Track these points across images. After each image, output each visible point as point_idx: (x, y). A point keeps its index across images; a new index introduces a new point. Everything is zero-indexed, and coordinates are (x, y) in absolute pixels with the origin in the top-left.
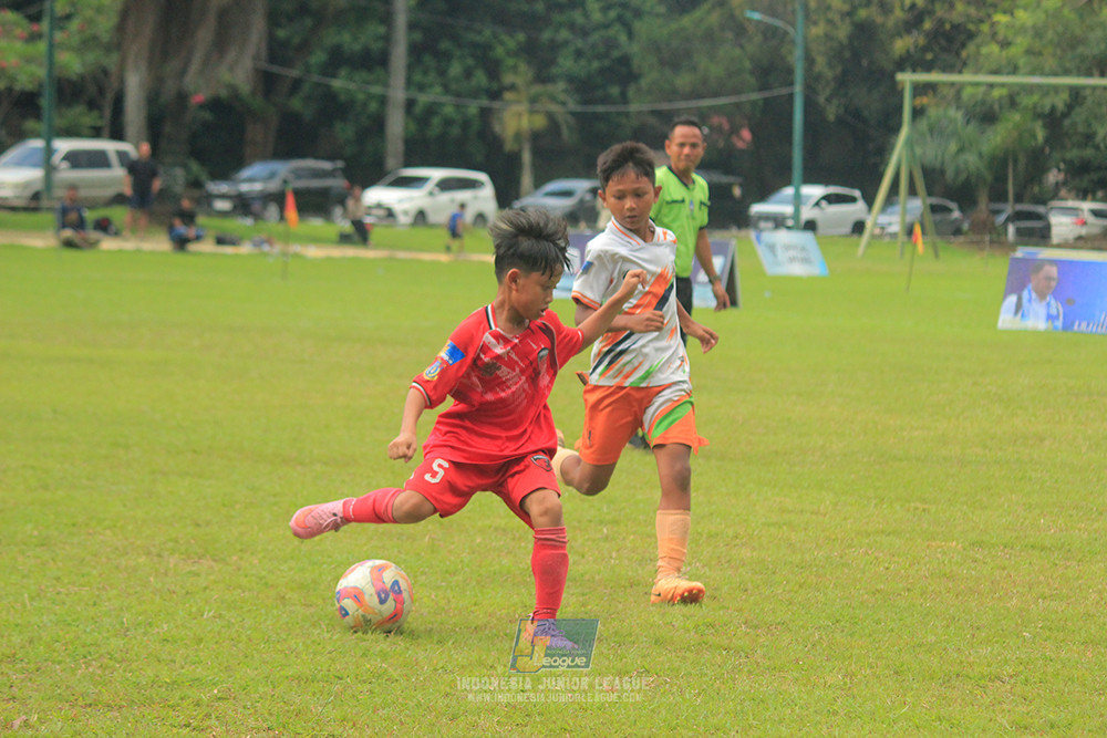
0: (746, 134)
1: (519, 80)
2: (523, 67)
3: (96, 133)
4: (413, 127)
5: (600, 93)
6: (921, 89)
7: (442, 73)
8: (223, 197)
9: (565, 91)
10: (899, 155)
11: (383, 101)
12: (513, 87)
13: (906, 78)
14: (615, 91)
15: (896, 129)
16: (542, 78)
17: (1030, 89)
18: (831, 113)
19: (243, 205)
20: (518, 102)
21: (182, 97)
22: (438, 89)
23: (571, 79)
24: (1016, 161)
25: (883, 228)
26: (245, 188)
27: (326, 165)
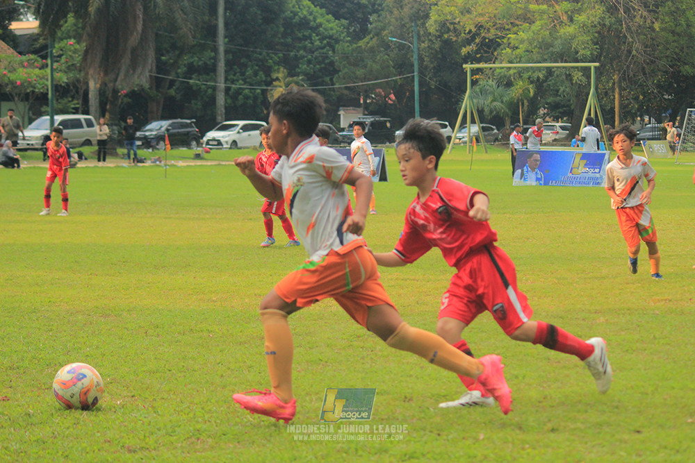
0: (392, 96)
1: (280, 75)
2: (282, 69)
3: (76, 111)
4: (229, 101)
5: (320, 80)
6: (474, 72)
7: (243, 74)
8: (139, 139)
9: (302, 80)
10: (466, 103)
11: (214, 88)
12: (277, 79)
13: (468, 67)
14: (327, 79)
15: (465, 92)
16: (291, 74)
17: (527, 69)
18: (433, 84)
19: (148, 143)
20: (281, 87)
21: (115, 91)
22: (241, 82)
23: (306, 74)
24: (523, 104)
25: (460, 139)
26: (147, 134)
27: (188, 121)
